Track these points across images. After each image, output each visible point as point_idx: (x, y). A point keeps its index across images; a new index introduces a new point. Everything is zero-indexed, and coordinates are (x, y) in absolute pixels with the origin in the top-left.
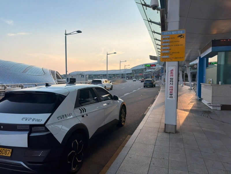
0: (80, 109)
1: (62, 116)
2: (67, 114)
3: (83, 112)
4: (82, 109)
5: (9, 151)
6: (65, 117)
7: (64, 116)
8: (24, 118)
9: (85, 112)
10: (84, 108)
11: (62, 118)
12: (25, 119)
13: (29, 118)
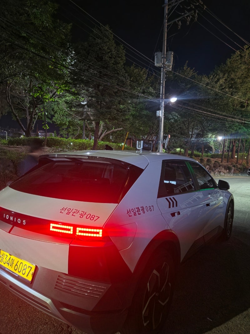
0: (167, 199)
1: (136, 210)
2: (145, 207)
3: (173, 206)
4: (170, 198)
5: (30, 268)
6: (141, 212)
7: (141, 209)
8: (65, 209)
9: (177, 206)
10: (173, 198)
11: (137, 213)
12: (66, 211)
13: (73, 211)
